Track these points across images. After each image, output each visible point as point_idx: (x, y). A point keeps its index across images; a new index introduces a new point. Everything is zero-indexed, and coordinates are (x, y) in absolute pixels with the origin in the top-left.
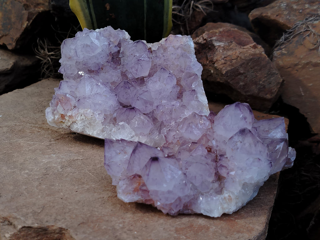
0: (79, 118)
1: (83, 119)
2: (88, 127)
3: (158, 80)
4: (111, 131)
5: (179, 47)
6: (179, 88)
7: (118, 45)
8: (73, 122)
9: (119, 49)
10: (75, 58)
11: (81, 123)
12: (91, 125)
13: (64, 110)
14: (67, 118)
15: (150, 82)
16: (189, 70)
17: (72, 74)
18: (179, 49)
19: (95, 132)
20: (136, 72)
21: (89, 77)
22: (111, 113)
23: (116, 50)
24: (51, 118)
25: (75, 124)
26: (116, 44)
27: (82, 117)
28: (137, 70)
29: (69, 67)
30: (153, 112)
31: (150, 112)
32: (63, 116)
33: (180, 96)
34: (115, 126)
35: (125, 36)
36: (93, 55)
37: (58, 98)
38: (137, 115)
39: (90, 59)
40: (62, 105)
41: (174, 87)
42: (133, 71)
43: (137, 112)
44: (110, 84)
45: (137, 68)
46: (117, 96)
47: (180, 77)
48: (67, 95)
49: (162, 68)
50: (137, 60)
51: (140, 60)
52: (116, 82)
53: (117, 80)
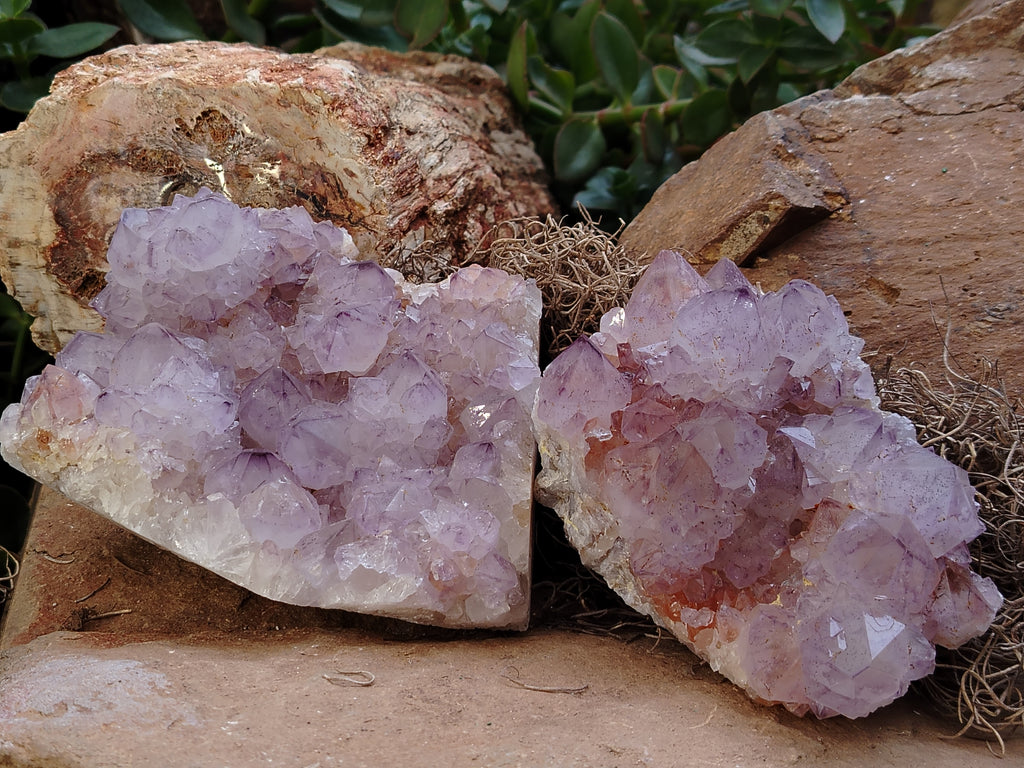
0: (89, 456)
1: (102, 459)
2: (110, 490)
3: (385, 388)
4: (174, 515)
5: (488, 306)
6: (451, 433)
7: (303, 265)
8: (69, 465)
9: (302, 276)
10: (144, 269)
11: (93, 471)
12: (119, 484)
13: (54, 417)
14: (53, 446)
15: (359, 392)
16: (498, 381)
17: (127, 319)
18: (487, 312)
19: (126, 507)
20: (325, 352)
22: (194, 457)
23: (292, 277)
24: (11, 437)
25: (73, 471)
26: (299, 259)
27: (99, 452)
28: (329, 348)
29: (122, 295)
30: (339, 490)
31: (332, 488)
32: (44, 439)
33: (445, 458)
34: (194, 502)
35: (340, 246)
36: (199, 268)
37: (45, 377)
38: (274, 480)
39: (187, 280)
40: (50, 401)
41: (431, 424)
42: (317, 347)
43: (274, 471)
44: (233, 373)
45: (330, 340)
46: (235, 409)
47: (465, 400)
48: (81, 376)
49: (406, 355)
50: (336, 313)
51: (343, 315)
52: (255, 373)
53: (260, 367)
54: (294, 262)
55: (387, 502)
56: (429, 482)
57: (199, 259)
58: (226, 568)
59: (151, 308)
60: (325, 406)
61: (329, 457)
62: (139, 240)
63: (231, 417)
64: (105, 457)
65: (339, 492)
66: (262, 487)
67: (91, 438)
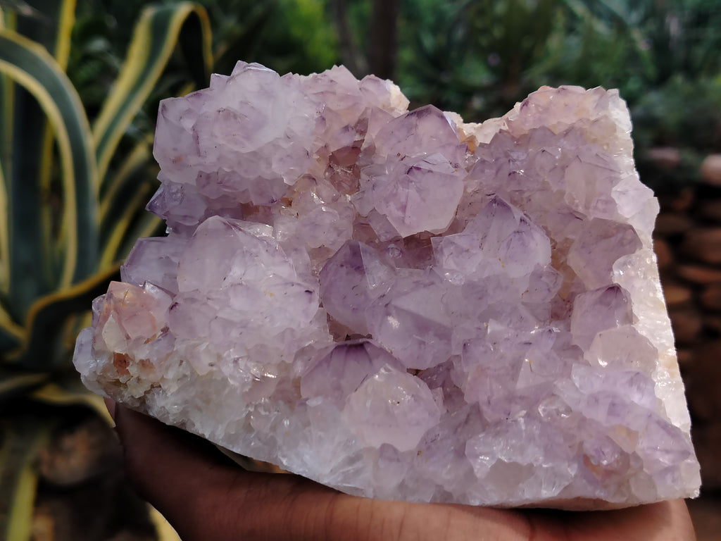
0: (171, 375)
1: (185, 376)
2: (200, 409)
3: (476, 243)
4: (274, 428)
6: (561, 280)
7: (356, 126)
8: (152, 386)
9: (357, 138)
10: (194, 161)
11: (178, 391)
13: (127, 338)
14: (133, 370)
15: (446, 252)
16: (604, 211)
17: (185, 216)
18: (571, 135)
19: (220, 426)
20: (400, 214)
21: (225, 224)
22: (283, 358)
23: (347, 140)
24: (89, 364)
25: (158, 393)
26: (351, 119)
27: (181, 369)
28: (404, 208)
29: (177, 192)
30: (448, 367)
31: (439, 366)
32: (121, 363)
33: (561, 310)
34: (292, 409)
35: (389, 99)
36: (249, 147)
37: (111, 296)
38: (377, 372)
39: (239, 163)
40: (119, 321)
41: (537, 275)
42: (392, 211)
43: (375, 362)
44: (306, 255)
45: (403, 200)
46: (316, 296)
47: (567, 239)
48: (148, 287)
49: (494, 201)
50: (404, 169)
51: (414, 170)
52: (328, 250)
53: (333, 243)
54: (346, 124)
55: (514, 378)
56: (551, 343)
57: (248, 138)
58: (343, 481)
59: (207, 200)
60: (411, 274)
61: (431, 333)
62: (182, 130)
63: (315, 306)
64: (188, 373)
65: (449, 370)
66: (365, 383)
67: (168, 355)
